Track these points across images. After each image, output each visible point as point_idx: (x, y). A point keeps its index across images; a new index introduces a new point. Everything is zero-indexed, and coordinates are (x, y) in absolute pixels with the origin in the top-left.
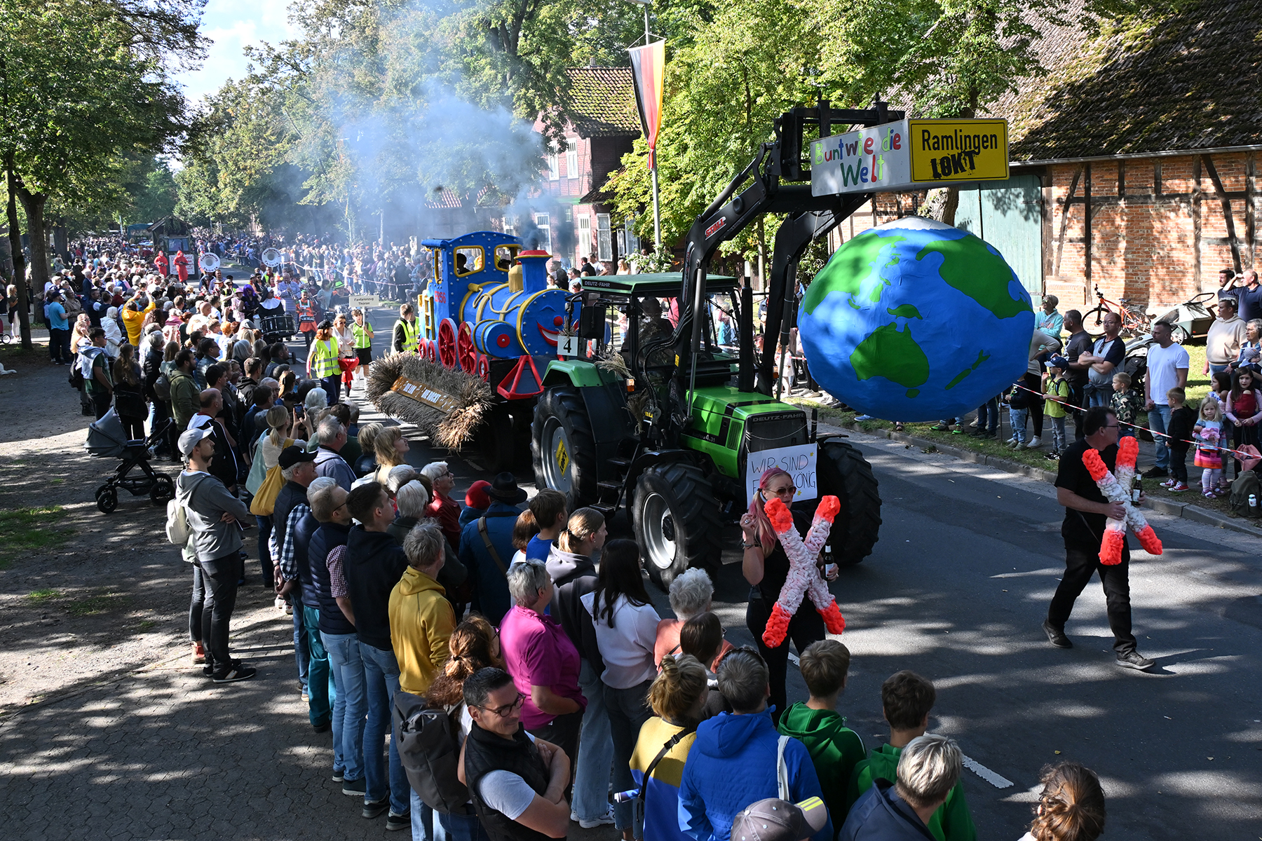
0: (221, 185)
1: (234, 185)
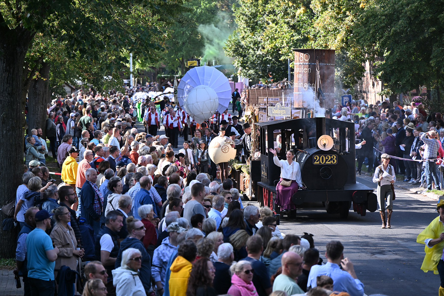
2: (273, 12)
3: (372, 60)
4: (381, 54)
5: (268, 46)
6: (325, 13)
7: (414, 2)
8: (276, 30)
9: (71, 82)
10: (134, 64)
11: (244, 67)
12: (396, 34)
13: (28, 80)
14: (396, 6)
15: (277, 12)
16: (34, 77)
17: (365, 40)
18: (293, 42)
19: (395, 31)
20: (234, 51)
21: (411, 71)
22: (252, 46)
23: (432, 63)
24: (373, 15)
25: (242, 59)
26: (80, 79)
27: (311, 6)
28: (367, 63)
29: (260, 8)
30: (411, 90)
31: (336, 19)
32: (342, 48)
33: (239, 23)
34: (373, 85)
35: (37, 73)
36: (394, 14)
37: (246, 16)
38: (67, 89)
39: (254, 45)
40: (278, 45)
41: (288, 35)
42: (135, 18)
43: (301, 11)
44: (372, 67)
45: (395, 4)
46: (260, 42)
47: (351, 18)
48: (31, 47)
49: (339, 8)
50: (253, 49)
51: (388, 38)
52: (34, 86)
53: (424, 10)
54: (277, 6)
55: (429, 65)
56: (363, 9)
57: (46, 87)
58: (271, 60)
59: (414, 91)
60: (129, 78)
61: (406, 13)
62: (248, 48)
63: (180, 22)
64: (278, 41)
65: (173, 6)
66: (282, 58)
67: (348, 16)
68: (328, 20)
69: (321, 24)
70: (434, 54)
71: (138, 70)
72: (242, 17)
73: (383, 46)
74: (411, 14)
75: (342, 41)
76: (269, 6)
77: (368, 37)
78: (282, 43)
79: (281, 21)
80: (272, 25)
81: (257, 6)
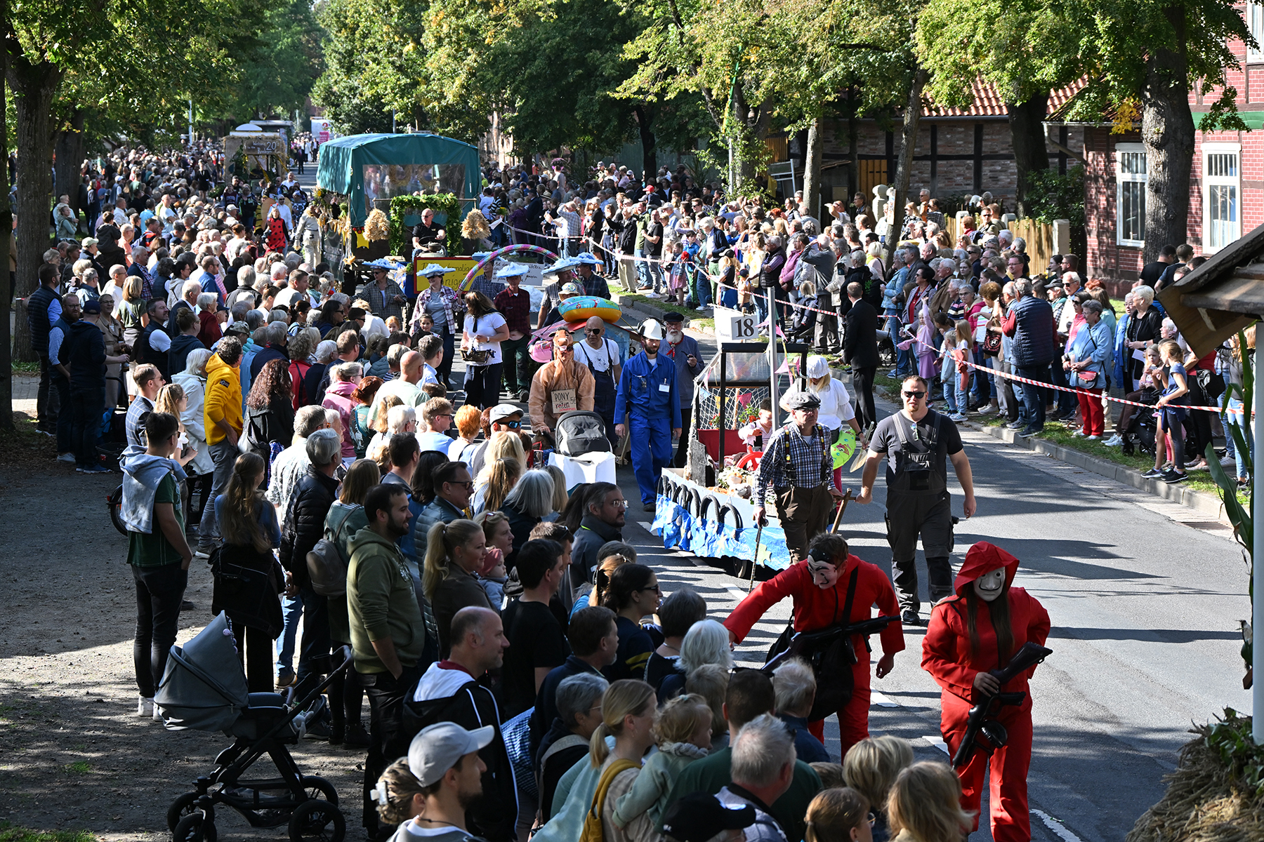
0: (428, 40)
1: (458, 42)
2: (373, 49)
3: (500, 111)
4: (512, 103)
5: (368, 93)
6: (440, 50)
7: (555, 37)
8: (378, 72)
9: (113, 136)
10: (194, 115)
11: (337, 120)
12: (531, 77)
13: (55, 132)
14: (532, 42)
15: (379, 49)
16: (64, 128)
17: (492, 85)
18: (400, 87)
19: (530, 74)
20: (324, 100)
21: (551, 125)
22: (347, 93)
23: (578, 115)
24: (502, 52)
25: (333, 109)
26: (123, 133)
27: (422, 40)
28: (495, 114)
29: (357, 44)
30: (550, 149)
31: (455, 58)
32: (461, 96)
33: (330, 63)
34: (503, 143)
35: (67, 123)
36: (529, 52)
37: (340, 53)
38: (108, 146)
39: (350, 91)
40: (381, 91)
41: (393, 79)
42: (196, 53)
43: (409, 48)
44: (502, 120)
45: (531, 38)
46: (357, 88)
47: (473, 56)
48: (59, 89)
49: (458, 44)
50: (348, 96)
51: (522, 82)
52: (64, 141)
53: (568, 47)
54: (380, 41)
55: (574, 118)
56: (488, 45)
57: (79, 141)
58: (371, 111)
59: (555, 151)
60: (187, 132)
61: (545, 50)
62: (341, 96)
63: (253, 60)
64: (381, 85)
65: (245, 38)
66: (386, 109)
67: (469, 55)
68: (444, 60)
69: (435, 65)
70: (580, 104)
71: (199, 122)
72: (334, 54)
73: (514, 92)
74: (551, 52)
75: (462, 86)
76: (369, 41)
77: (496, 80)
78: (386, 89)
79: (385, 60)
80: (372, 65)
81: (353, 41)
